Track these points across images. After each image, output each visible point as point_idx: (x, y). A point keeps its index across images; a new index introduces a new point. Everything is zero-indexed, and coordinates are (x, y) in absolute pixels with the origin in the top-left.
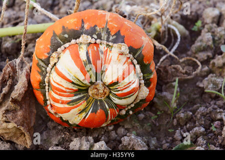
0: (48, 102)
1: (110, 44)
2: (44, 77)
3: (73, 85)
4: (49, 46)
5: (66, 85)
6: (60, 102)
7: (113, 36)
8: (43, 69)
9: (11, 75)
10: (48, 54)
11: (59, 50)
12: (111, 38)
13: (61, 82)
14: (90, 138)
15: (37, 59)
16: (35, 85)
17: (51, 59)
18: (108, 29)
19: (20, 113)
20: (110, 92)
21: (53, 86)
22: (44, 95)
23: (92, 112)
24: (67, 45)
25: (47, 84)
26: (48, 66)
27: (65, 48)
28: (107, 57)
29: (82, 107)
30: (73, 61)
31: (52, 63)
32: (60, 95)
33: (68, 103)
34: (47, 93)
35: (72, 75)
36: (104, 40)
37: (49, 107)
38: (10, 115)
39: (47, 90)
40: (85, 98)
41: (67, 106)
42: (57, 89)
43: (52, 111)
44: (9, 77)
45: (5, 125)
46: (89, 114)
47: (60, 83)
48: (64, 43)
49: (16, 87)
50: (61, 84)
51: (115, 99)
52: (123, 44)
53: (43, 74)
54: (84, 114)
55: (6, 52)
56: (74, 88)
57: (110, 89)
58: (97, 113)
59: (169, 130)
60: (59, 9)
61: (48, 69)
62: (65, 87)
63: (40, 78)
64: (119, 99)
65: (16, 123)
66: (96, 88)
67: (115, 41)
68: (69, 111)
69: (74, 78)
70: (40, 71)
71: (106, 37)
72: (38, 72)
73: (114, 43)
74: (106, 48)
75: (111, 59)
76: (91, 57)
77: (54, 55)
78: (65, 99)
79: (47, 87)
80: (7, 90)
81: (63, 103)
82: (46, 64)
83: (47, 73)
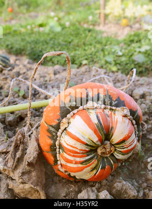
0: (59, 162)
1: (114, 108)
2: (55, 140)
3: (86, 146)
4: (58, 113)
5: (80, 147)
6: (74, 162)
7: (115, 101)
8: (54, 134)
9: (21, 141)
10: (58, 120)
11: (68, 116)
12: (114, 103)
13: (75, 144)
14: (94, 188)
15: (46, 125)
16: (45, 148)
17: (61, 124)
18: (110, 96)
19: (34, 174)
20: (115, 150)
21: (66, 148)
22: (55, 157)
23: (101, 169)
24: (75, 111)
25: (58, 147)
26: (58, 131)
27: (74, 114)
28: (113, 119)
29: (93, 166)
30: (86, 125)
31: (62, 128)
32: (73, 156)
33: (82, 163)
34: (58, 155)
35: (86, 137)
36: (108, 105)
37: (59, 167)
38: (25, 177)
39: (58, 153)
40: (96, 157)
41: (80, 165)
42: (71, 151)
43: (63, 170)
44: (20, 142)
45: (21, 186)
46: (99, 170)
47: (73, 146)
48: (73, 110)
49: (28, 151)
50: (75, 146)
51: (119, 155)
52: (125, 107)
53: (54, 138)
54: (94, 172)
55: (9, 124)
56: (87, 149)
57: (115, 147)
58: (106, 170)
59: (141, 172)
60: (39, 96)
61: (59, 134)
62: (79, 148)
63: (50, 142)
64: (123, 155)
65: (32, 183)
66: (105, 148)
67: (117, 106)
68: (82, 170)
69: (88, 140)
70: (50, 135)
71: (109, 102)
72: (49, 136)
73: (117, 107)
74: (110, 112)
75: (117, 121)
76: (101, 120)
77: (64, 120)
78: (78, 159)
79: (58, 150)
80: (20, 154)
81: (76, 163)
82: (56, 130)
83: (57, 137)
